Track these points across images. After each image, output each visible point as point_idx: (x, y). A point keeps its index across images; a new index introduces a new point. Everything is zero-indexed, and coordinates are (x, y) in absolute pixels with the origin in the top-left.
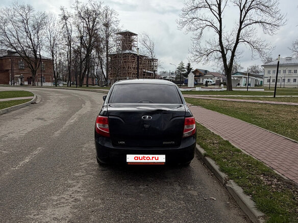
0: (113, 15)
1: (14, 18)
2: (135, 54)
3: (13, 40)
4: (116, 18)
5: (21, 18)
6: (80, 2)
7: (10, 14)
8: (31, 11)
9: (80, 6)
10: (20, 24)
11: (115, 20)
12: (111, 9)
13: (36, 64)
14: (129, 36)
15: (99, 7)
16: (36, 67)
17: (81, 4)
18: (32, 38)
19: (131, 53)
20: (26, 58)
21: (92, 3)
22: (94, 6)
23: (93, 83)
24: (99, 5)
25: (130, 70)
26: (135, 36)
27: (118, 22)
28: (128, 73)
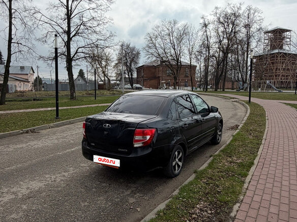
0: (256, 14)
1: (163, 33)
2: (285, 54)
3: (161, 51)
4: (259, 16)
5: (167, 31)
6: (219, 8)
7: (159, 30)
8: (176, 25)
9: (219, 12)
10: (167, 37)
11: (258, 18)
12: (253, 7)
13: (177, 71)
14: (280, 33)
15: (239, 8)
16: (177, 73)
17: (220, 10)
18: (176, 47)
19: (281, 53)
20: (170, 66)
21: (232, 6)
22: (233, 8)
23: (233, 87)
24: (238, 6)
25: (278, 71)
26: (288, 33)
27: (262, 21)
28: (276, 76)
